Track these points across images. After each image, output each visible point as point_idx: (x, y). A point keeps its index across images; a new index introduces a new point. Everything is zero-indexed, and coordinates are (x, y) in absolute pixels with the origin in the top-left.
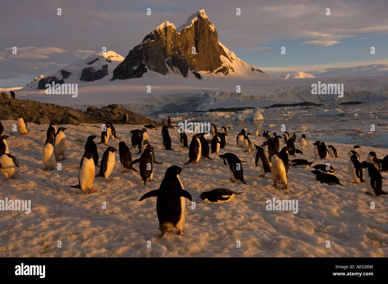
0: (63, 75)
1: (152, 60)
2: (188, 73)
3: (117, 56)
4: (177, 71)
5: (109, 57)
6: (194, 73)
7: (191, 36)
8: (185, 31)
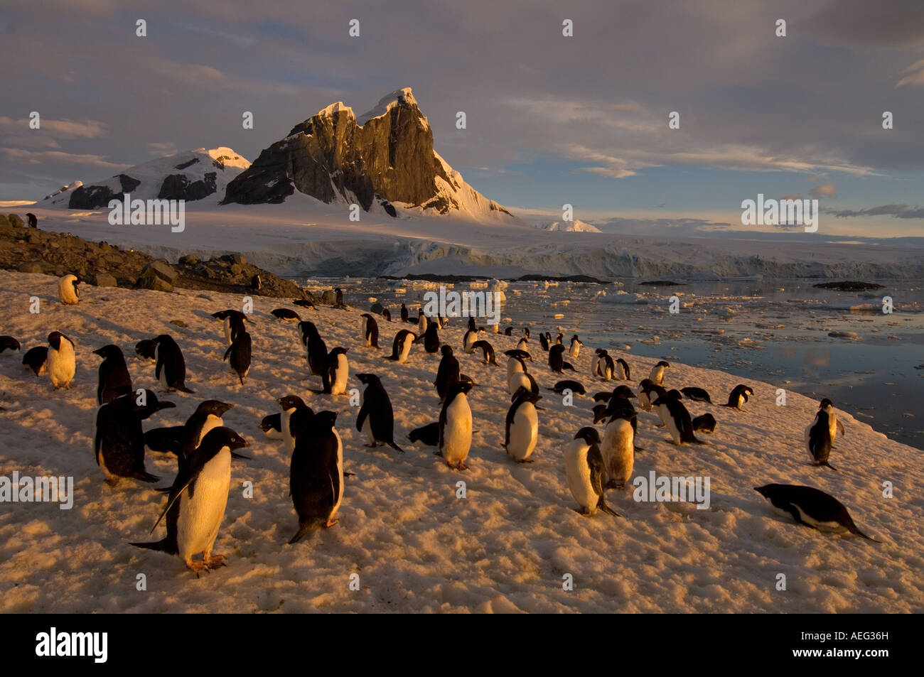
0: (122, 185)
1: (305, 173)
2: (371, 203)
3: (236, 158)
4: (351, 198)
5: (220, 158)
6: (384, 204)
7: (382, 135)
8: (373, 124)
